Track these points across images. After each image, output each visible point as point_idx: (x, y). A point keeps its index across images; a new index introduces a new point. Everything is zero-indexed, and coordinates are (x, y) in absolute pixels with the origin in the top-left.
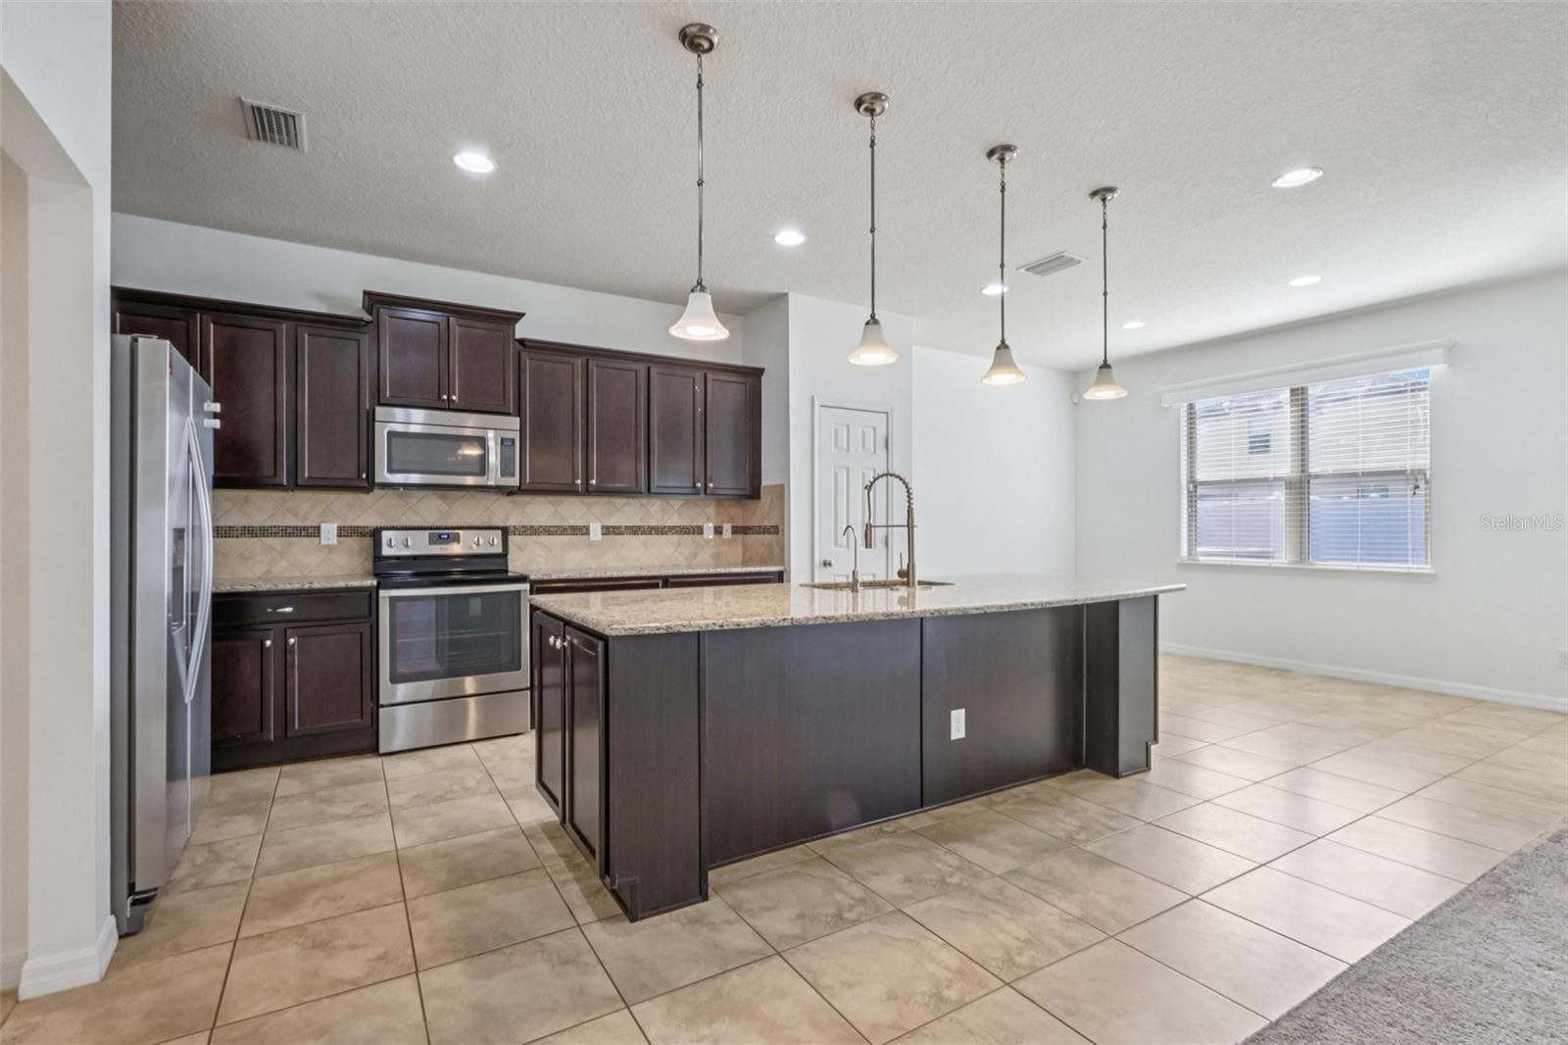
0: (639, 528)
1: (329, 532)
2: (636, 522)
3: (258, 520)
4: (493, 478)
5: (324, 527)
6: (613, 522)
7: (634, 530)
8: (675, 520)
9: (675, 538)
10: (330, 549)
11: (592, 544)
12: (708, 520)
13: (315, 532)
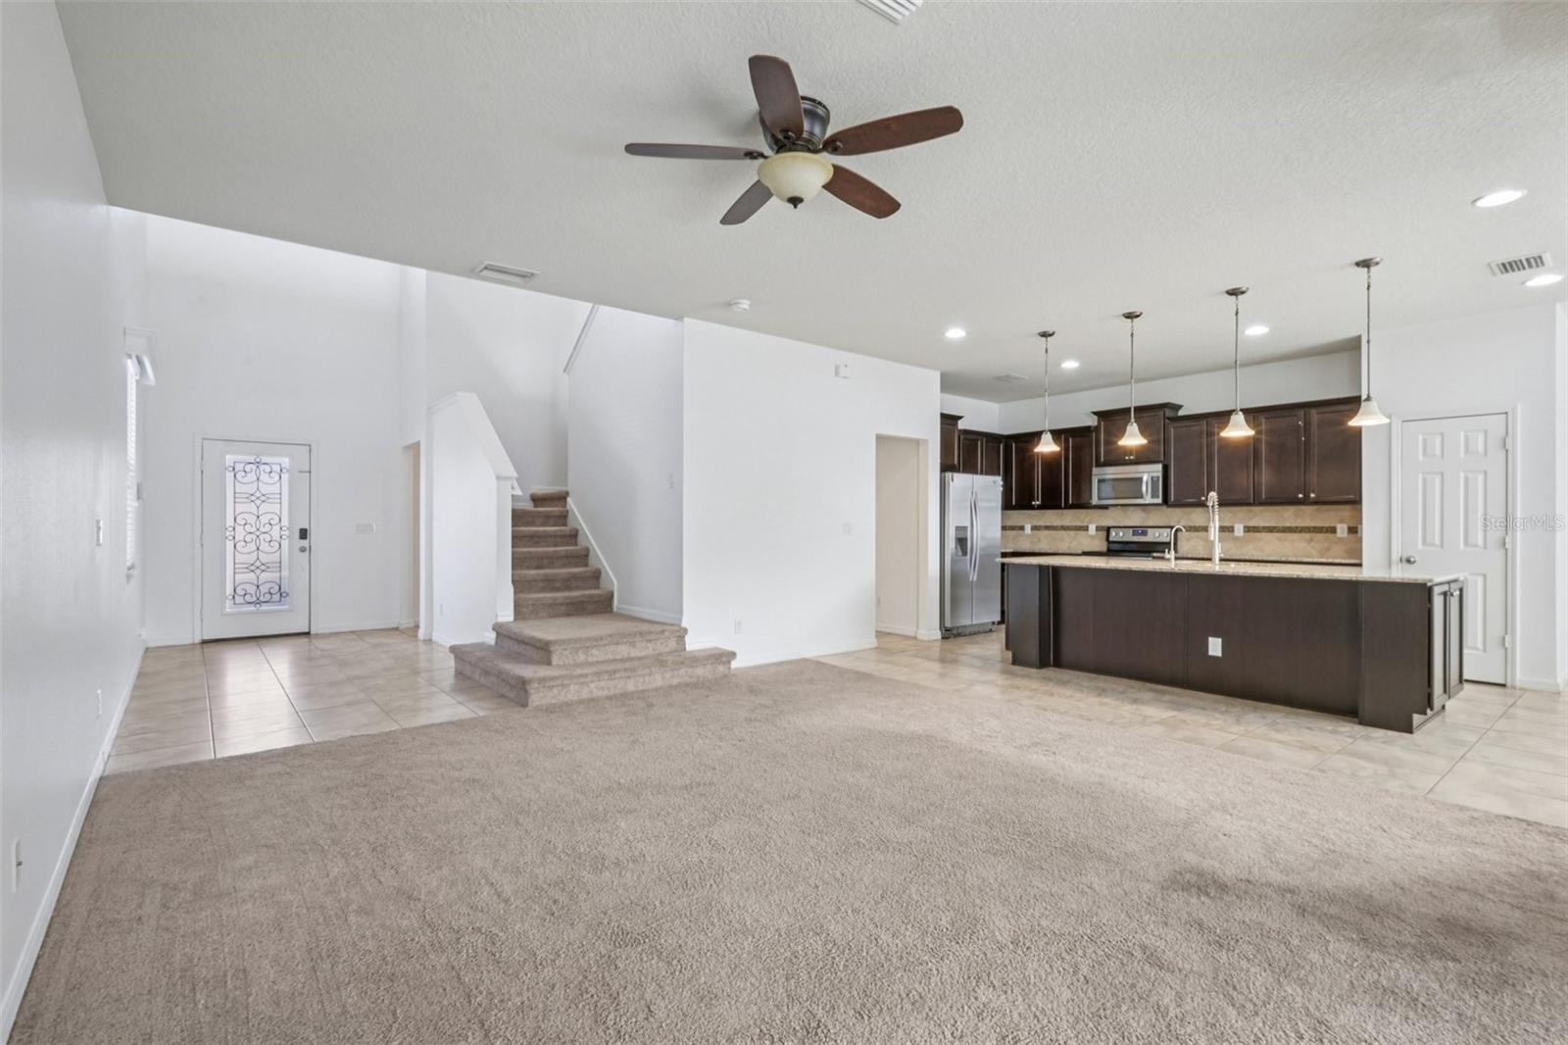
0: (1274, 528)
1: (1092, 528)
2: (1272, 524)
3: (1067, 523)
4: (1148, 500)
5: (1090, 526)
6: (1253, 523)
7: (1271, 530)
8: (1308, 523)
9: (1308, 536)
10: (1092, 537)
11: (1237, 539)
12: (1341, 522)
13: (1086, 529)
